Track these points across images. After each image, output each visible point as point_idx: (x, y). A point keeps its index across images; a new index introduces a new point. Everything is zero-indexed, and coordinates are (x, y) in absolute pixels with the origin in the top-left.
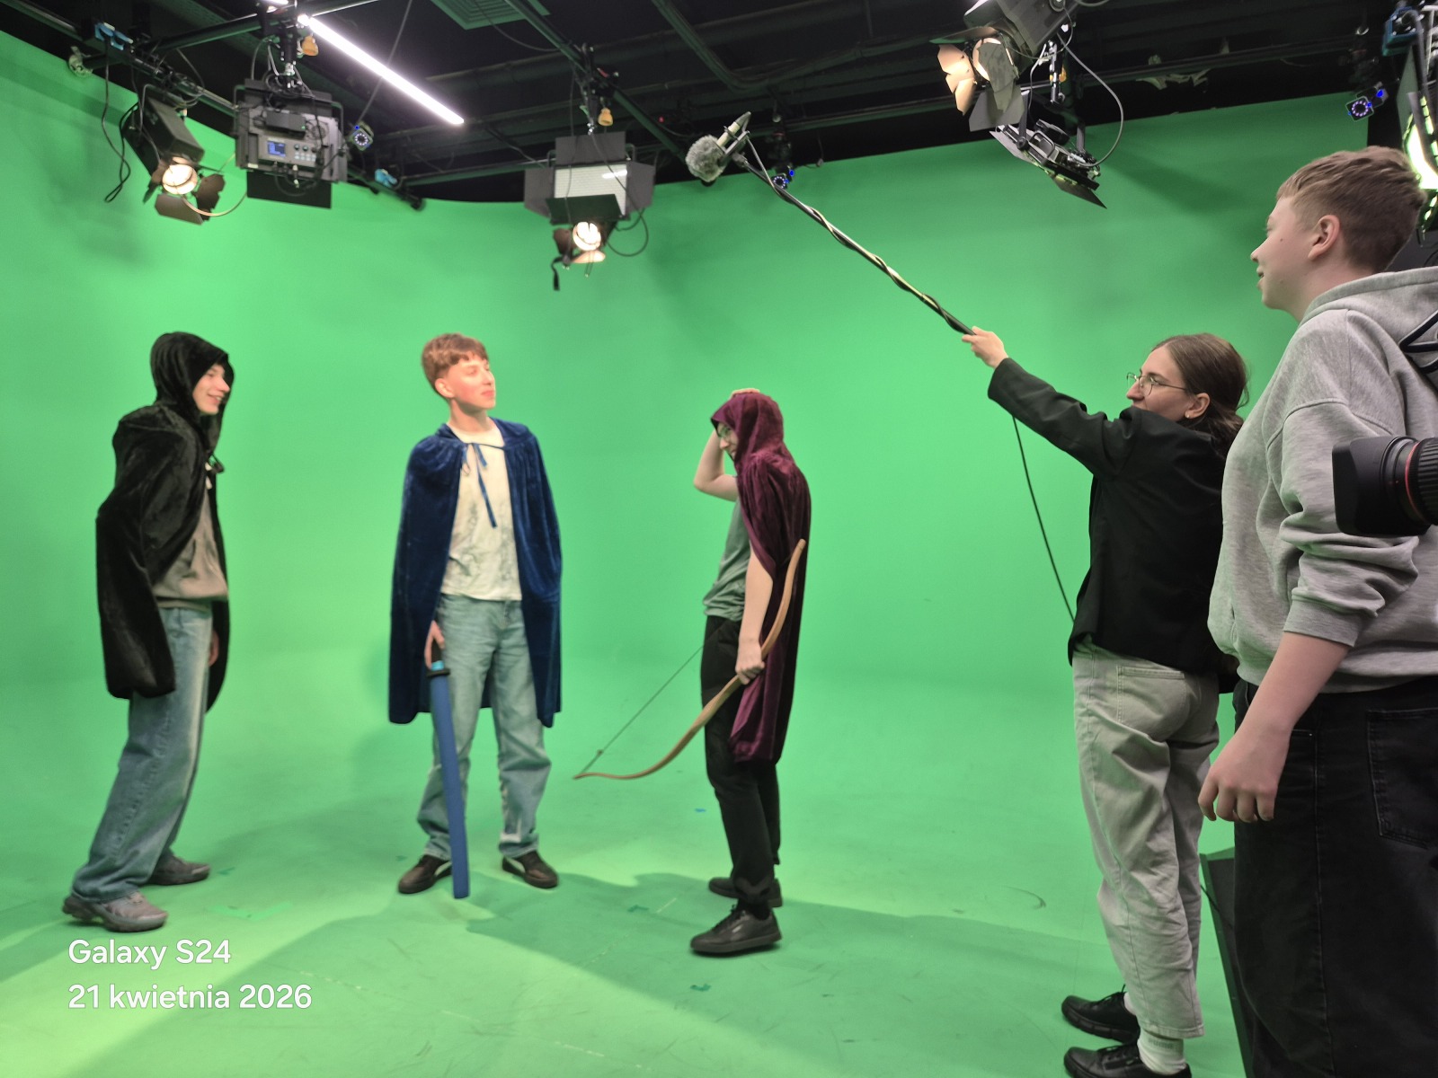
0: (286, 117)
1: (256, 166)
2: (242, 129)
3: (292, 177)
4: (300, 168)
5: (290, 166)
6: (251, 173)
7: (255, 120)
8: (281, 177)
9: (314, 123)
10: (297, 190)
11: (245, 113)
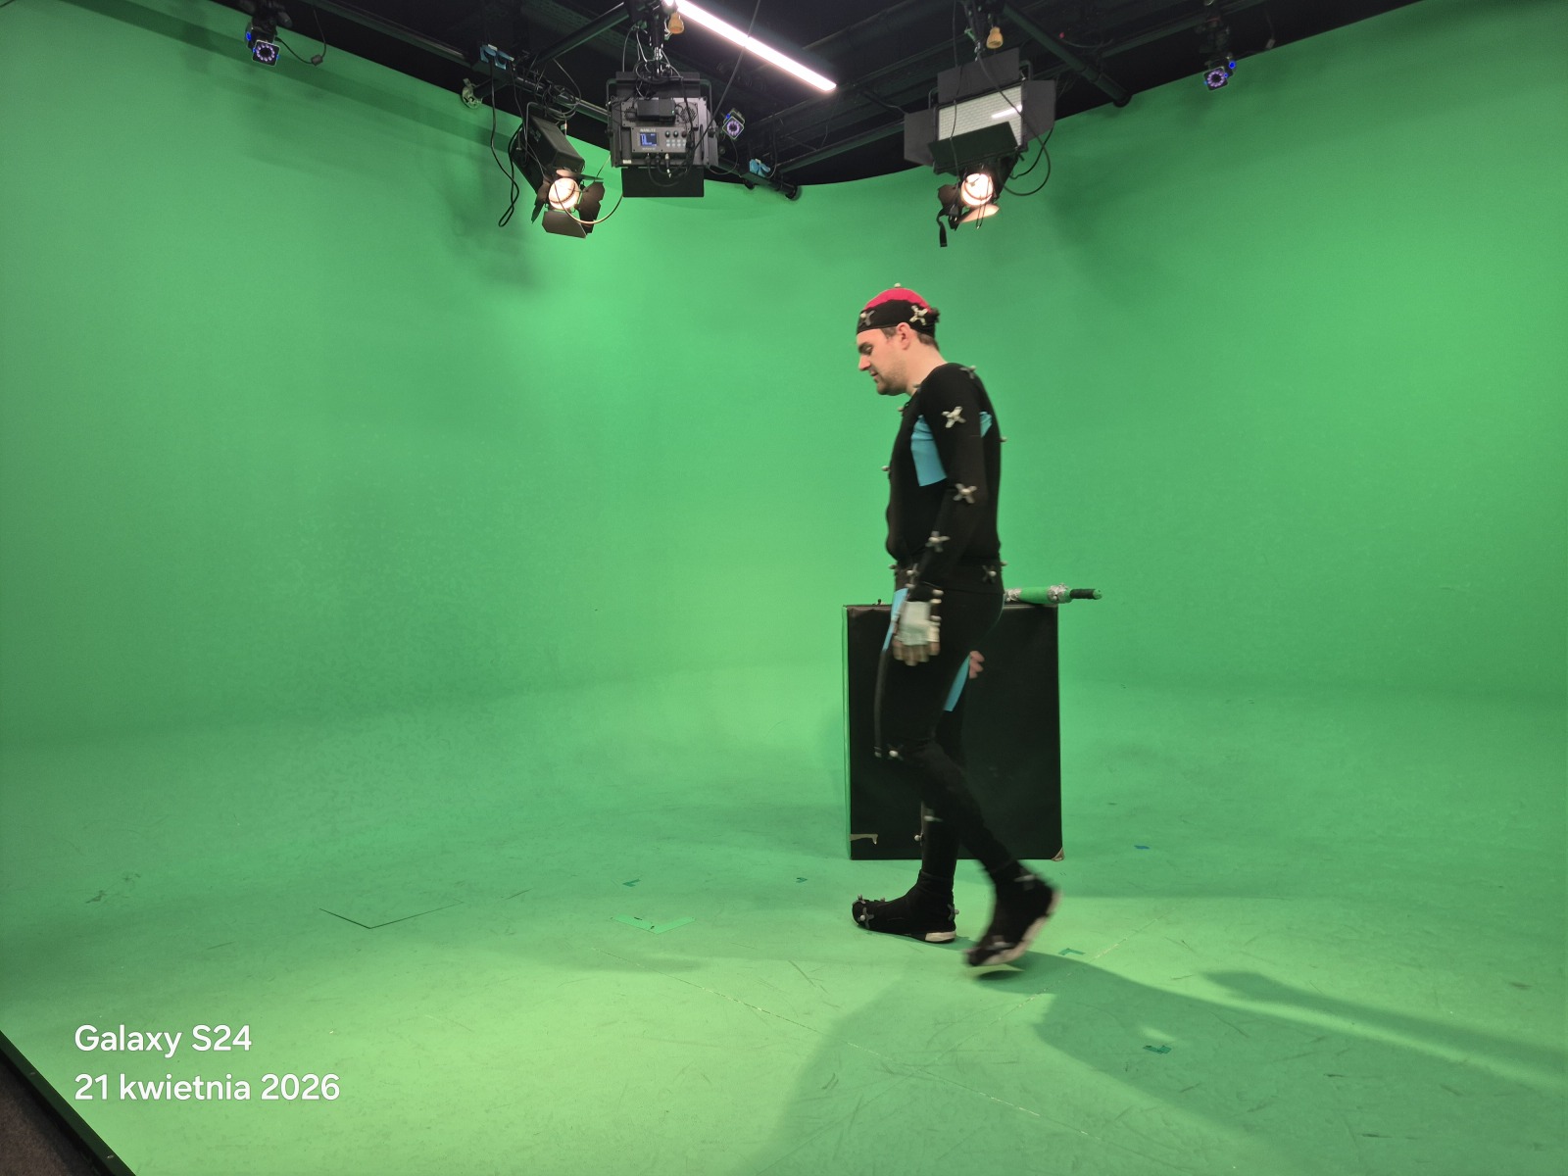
0: (657, 105)
1: (630, 162)
2: (615, 126)
3: (664, 168)
4: (672, 156)
5: (662, 155)
6: (625, 170)
7: (627, 113)
8: (654, 169)
9: (683, 106)
10: (672, 180)
11: (617, 107)
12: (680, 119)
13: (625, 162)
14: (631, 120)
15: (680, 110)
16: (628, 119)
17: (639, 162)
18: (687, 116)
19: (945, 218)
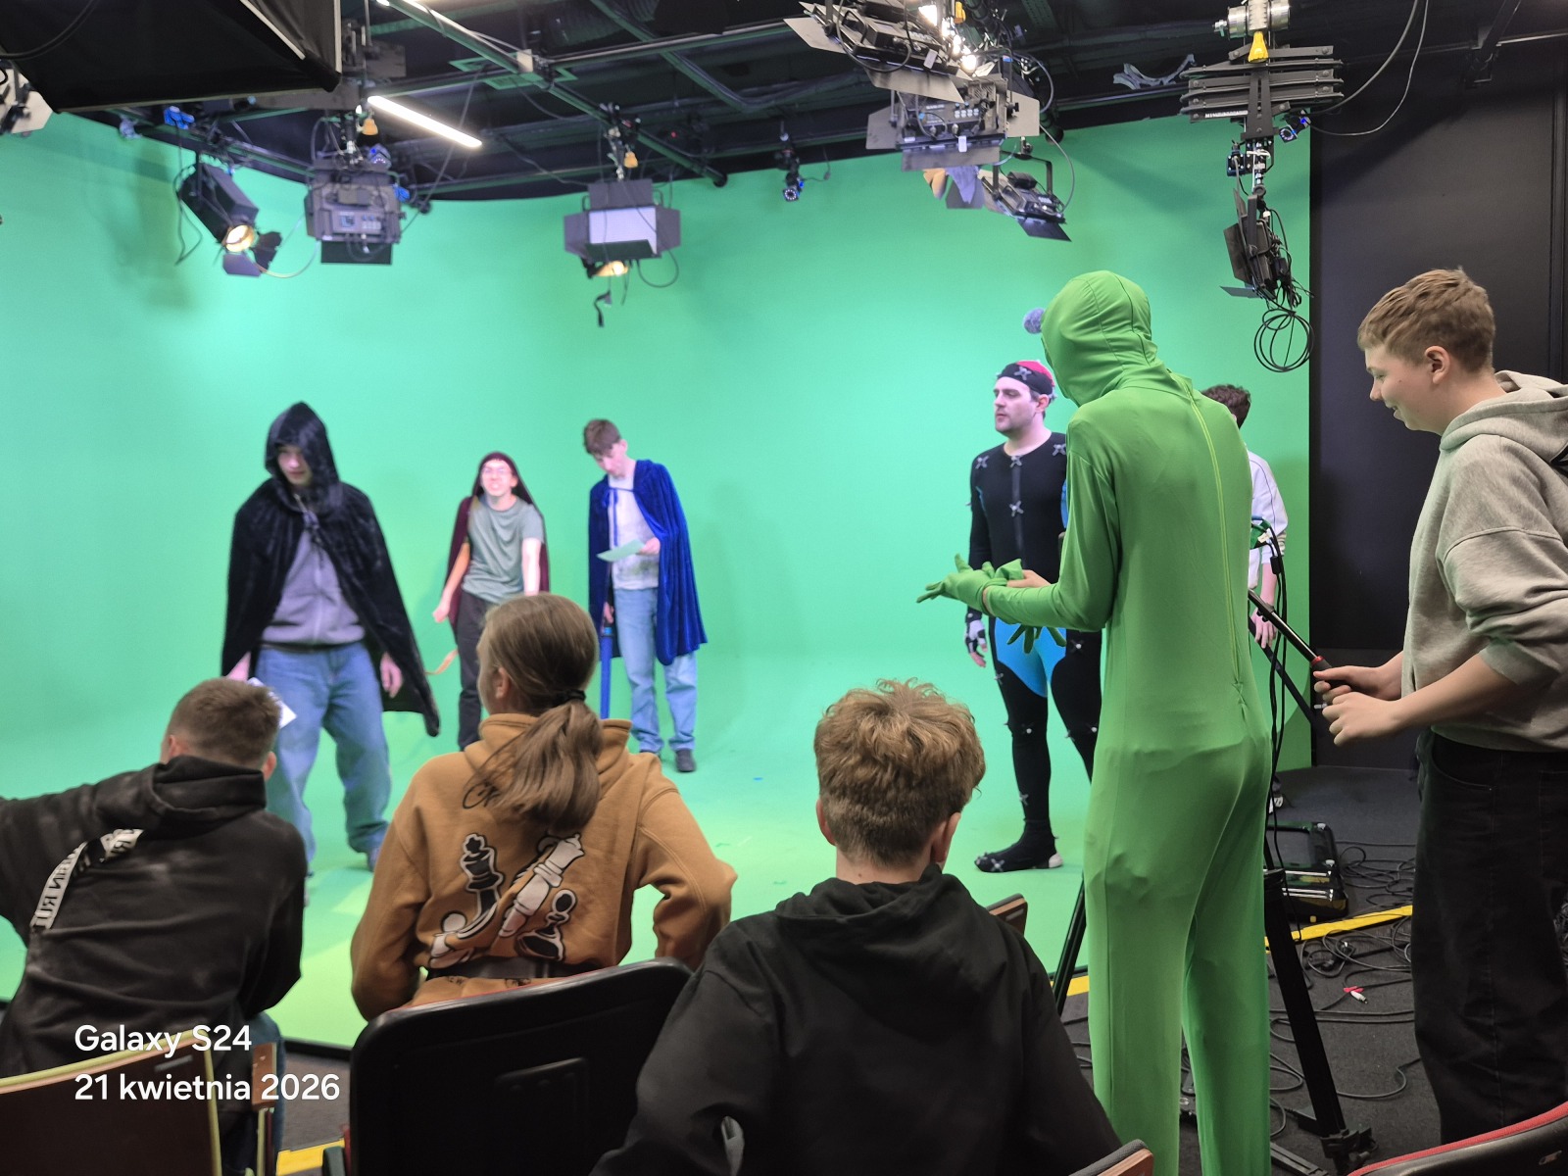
1: (327, 238)
2: (317, 207)
3: (361, 244)
4: (368, 235)
5: (359, 235)
6: (325, 244)
7: (327, 198)
8: (352, 243)
9: (376, 193)
10: (367, 255)
11: (317, 192)
12: (374, 205)
13: (322, 238)
14: (331, 204)
15: (373, 198)
16: (328, 203)
17: (339, 239)
18: (379, 202)
19: (602, 304)
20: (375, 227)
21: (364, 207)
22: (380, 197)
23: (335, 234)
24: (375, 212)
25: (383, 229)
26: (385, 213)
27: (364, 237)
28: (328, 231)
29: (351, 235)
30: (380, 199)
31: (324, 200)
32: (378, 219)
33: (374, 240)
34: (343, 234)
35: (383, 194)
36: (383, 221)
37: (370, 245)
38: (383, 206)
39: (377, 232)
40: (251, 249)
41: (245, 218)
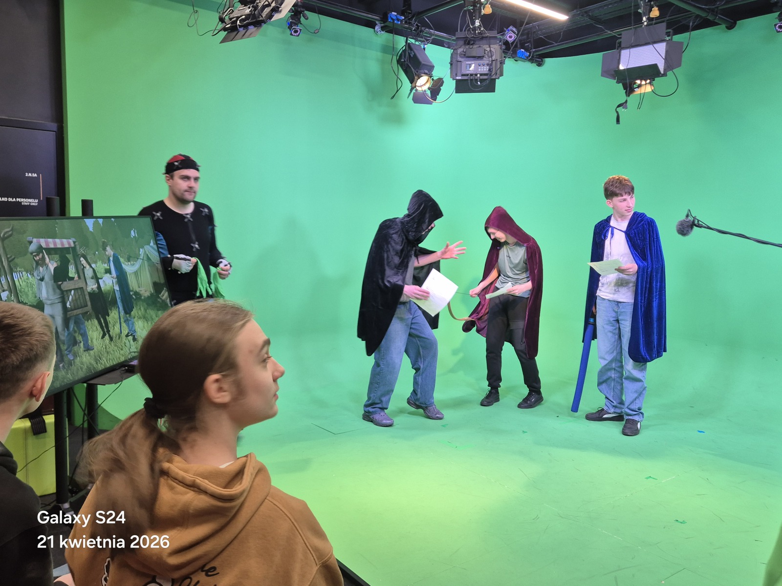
1: (460, 78)
2: (454, 60)
3: (476, 80)
4: (481, 75)
5: (476, 75)
6: (458, 82)
7: (461, 54)
8: (471, 80)
9: (488, 49)
10: (480, 86)
11: (455, 52)
12: (486, 56)
13: (457, 78)
14: (462, 57)
15: (486, 52)
16: (460, 57)
17: (465, 78)
18: (490, 54)
19: (620, 110)
20: (485, 69)
21: (480, 58)
22: (490, 50)
23: (463, 75)
24: (486, 61)
25: (490, 70)
26: (492, 61)
27: (478, 75)
28: (459, 74)
29: (471, 75)
30: (491, 54)
31: (458, 56)
32: (487, 65)
33: (485, 77)
34: (467, 75)
35: (492, 49)
36: (490, 65)
37: (482, 81)
38: (491, 56)
39: (487, 72)
40: (429, 89)
41: (426, 71)
